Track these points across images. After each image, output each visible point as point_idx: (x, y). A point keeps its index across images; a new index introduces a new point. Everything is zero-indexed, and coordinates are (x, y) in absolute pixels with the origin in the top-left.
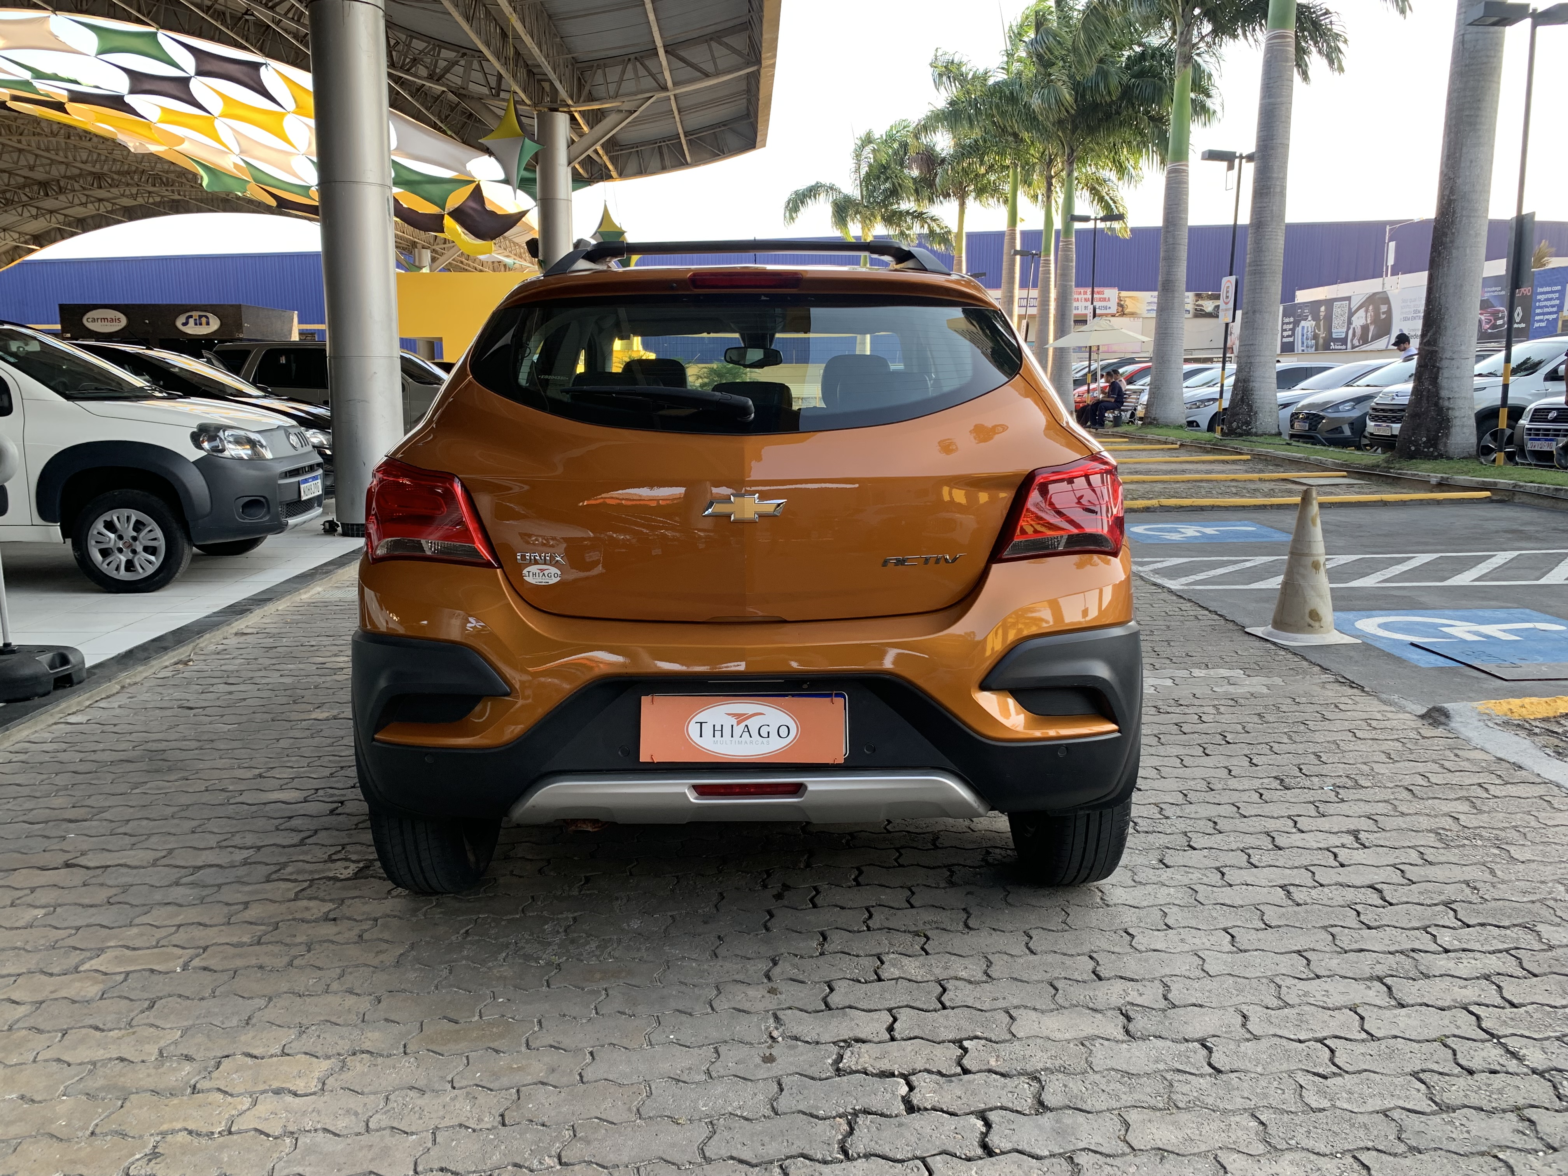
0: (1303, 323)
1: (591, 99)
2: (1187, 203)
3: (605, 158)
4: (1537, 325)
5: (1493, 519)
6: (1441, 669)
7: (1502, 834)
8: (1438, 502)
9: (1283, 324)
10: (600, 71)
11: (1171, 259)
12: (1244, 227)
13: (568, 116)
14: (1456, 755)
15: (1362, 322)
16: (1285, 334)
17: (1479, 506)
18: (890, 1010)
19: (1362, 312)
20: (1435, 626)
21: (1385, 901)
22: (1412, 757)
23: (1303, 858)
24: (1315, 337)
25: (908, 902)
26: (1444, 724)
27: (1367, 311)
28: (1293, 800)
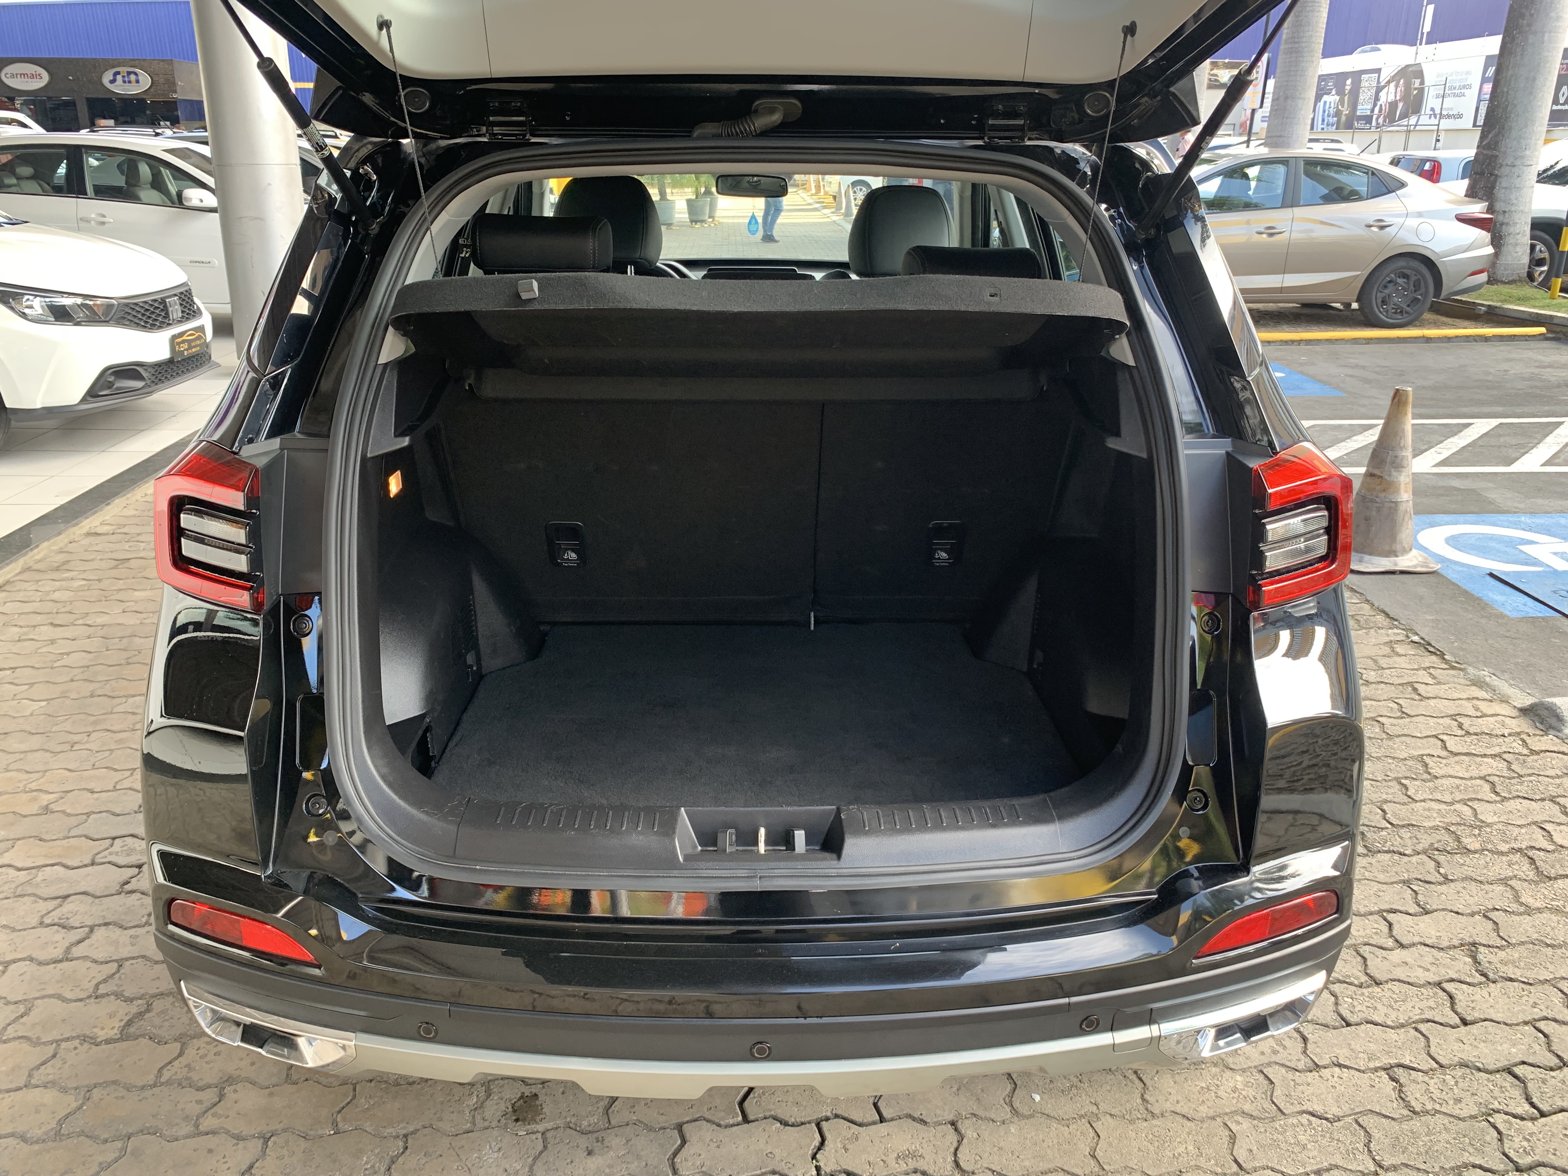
5: (1550, 366)
6: (1533, 620)
8: (1486, 339)
15: (1391, 98)
17: (1532, 344)
19: (1391, 87)
20: (1513, 543)
21: (1533, 1105)
24: (1338, 114)
25: (876, 1107)
26: (1554, 728)
27: (1397, 86)
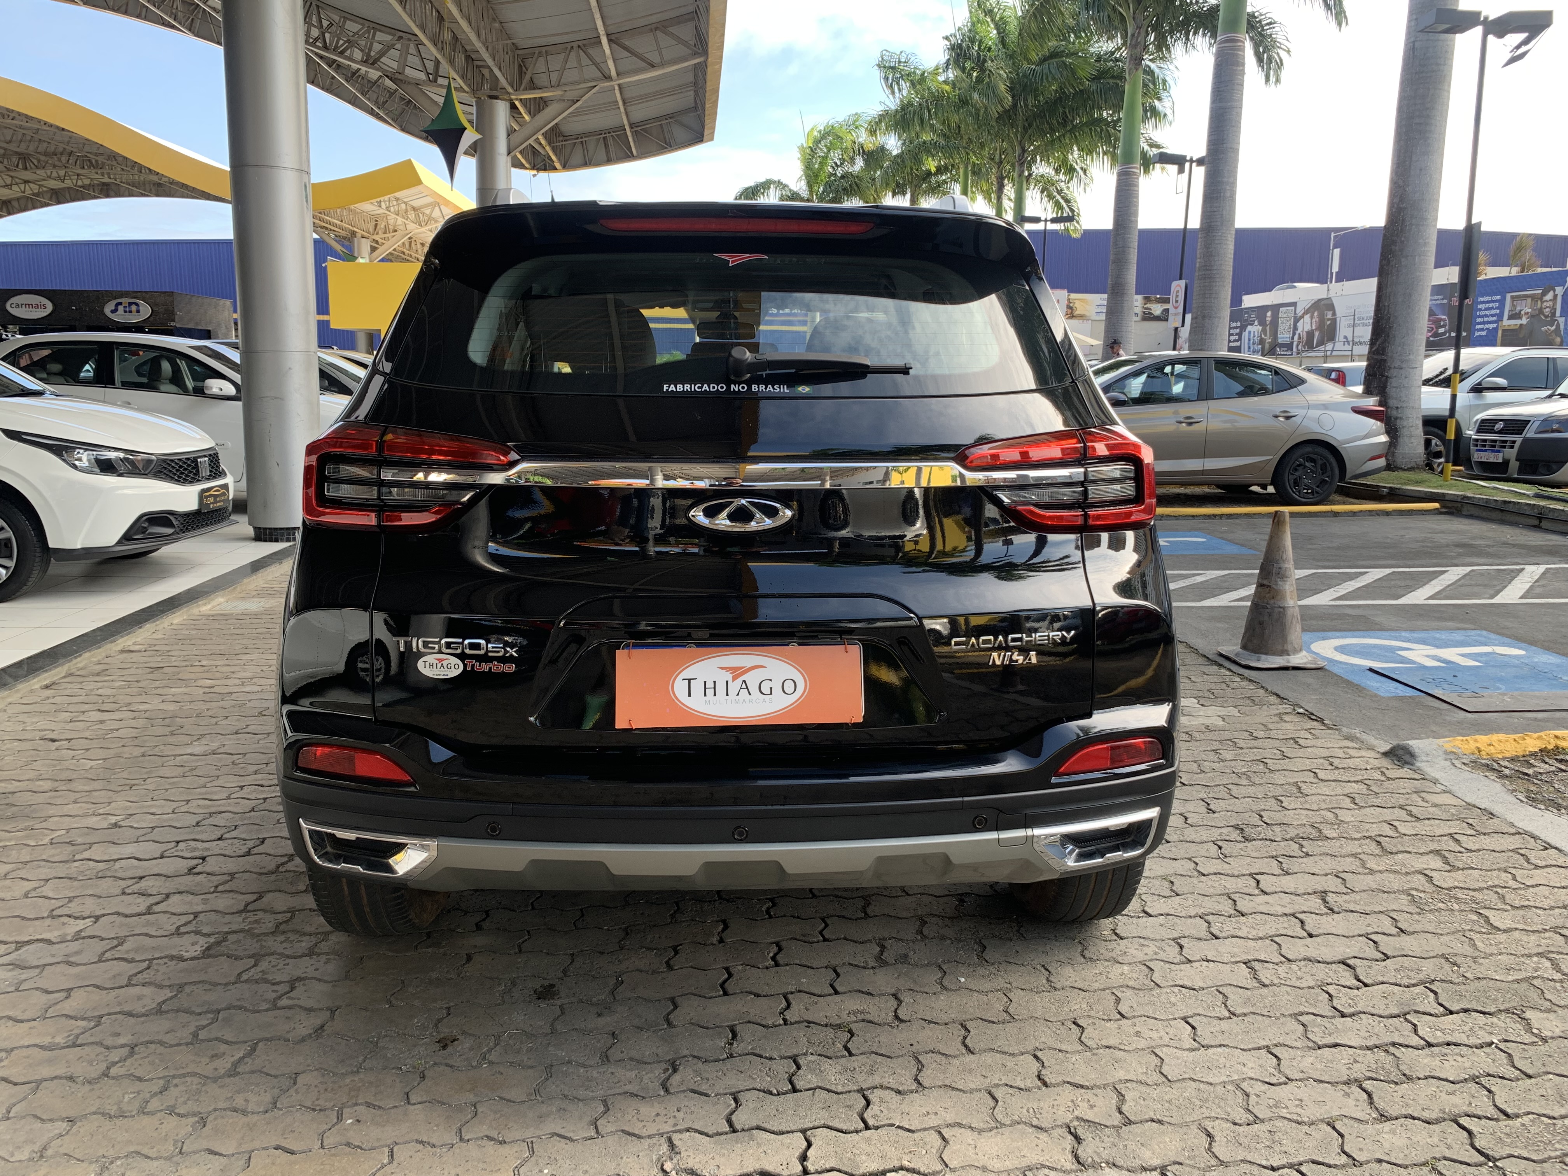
0: (1249, 328)
1: (533, 86)
2: (1137, 206)
3: (548, 148)
4: (1477, 334)
5: (1442, 532)
6: (1401, 698)
7: (1479, 896)
8: (1387, 513)
9: (1230, 328)
10: (541, 59)
11: (1120, 262)
12: (1194, 231)
13: (508, 104)
14: (1423, 800)
15: (1307, 328)
16: (1232, 338)
17: (1428, 517)
18: (804, 1131)
19: (1307, 318)
20: (1392, 649)
21: (1359, 980)
22: (1377, 802)
23: (1268, 927)
24: (1262, 342)
25: (832, 986)
26: (1407, 763)
27: (1312, 317)
28: (1255, 854)
